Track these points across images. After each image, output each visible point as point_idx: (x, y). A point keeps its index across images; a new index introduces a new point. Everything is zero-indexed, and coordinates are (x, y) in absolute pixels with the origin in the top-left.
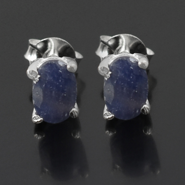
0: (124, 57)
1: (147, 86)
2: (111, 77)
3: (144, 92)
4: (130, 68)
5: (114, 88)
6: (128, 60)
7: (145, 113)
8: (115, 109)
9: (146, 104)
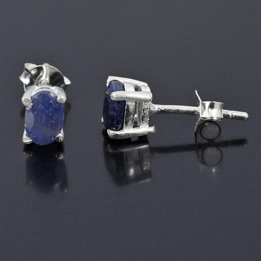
0: (45, 91)
1: (63, 118)
2: (32, 107)
3: (60, 123)
4: (49, 101)
5: (34, 117)
6: (49, 94)
7: (59, 141)
8: (34, 135)
9: (61, 133)
